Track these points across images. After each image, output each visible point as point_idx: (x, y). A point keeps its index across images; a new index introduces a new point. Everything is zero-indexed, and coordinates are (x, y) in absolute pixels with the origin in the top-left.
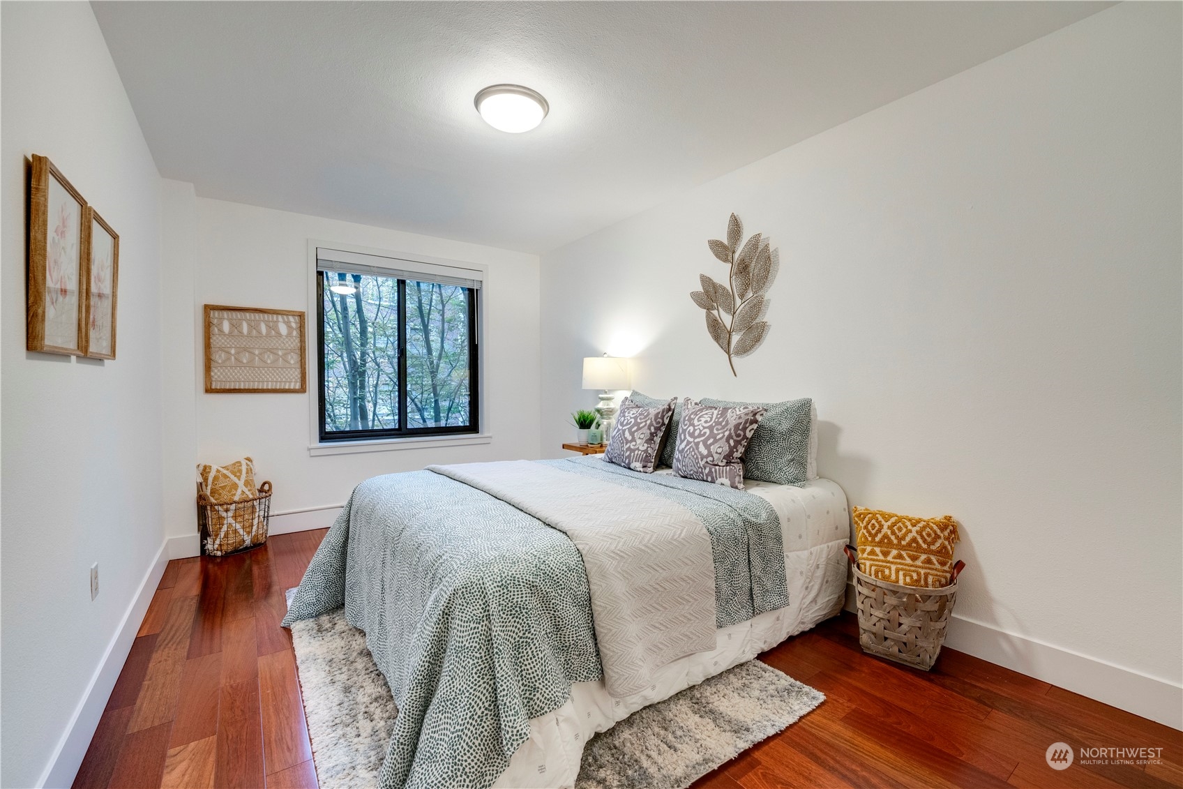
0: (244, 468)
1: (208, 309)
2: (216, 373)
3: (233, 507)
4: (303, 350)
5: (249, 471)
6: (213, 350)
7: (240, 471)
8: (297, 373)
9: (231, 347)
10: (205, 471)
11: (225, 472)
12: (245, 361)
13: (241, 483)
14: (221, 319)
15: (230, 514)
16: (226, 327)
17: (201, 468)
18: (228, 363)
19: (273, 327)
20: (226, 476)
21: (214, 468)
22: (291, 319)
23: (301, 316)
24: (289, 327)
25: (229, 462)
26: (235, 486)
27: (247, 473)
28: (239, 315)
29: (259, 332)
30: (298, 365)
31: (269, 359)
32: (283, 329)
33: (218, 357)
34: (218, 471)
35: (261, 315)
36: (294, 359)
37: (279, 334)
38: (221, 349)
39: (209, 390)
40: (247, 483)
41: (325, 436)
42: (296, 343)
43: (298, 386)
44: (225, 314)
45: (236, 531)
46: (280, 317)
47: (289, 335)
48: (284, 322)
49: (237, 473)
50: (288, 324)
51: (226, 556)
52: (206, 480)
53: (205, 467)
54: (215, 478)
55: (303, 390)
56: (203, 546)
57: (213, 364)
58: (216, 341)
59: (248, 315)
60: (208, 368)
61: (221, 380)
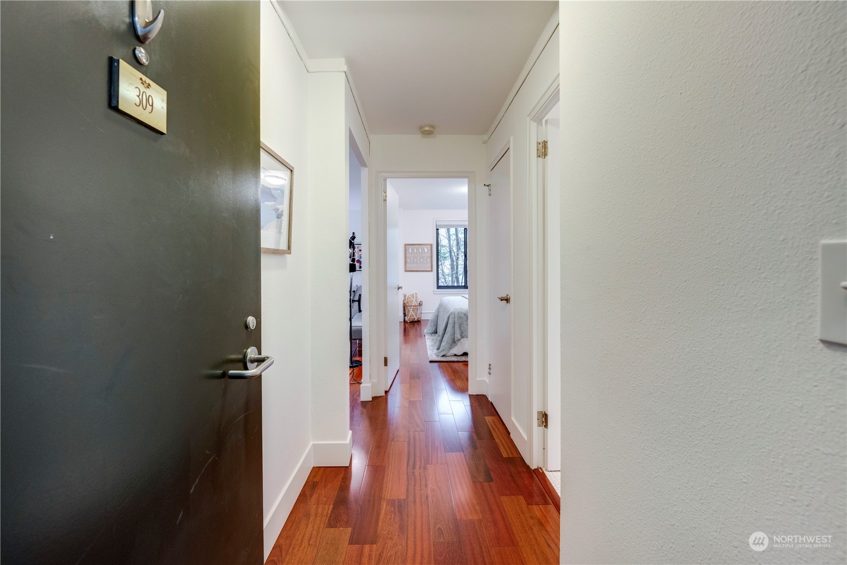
1: (406, 245)
2: (407, 265)
3: (412, 307)
4: (431, 257)
5: (416, 297)
6: (407, 258)
8: (430, 265)
9: (411, 257)
10: (405, 296)
12: (415, 261)
13: (414, 301)
14: (409, 248)
15: (412, 309)
16: (410, 251)
18: (411, 262)
19: (423, 250)
20: (410, 298)
21: (407, 295)
22: (428, 246)
23: (431, 245)
24: (428, 249)
25: (411, 294)
26: (413, 301)
28: (414, 246)
29: (419, 252)
30: (431, 262)
31: (422, 260)
32: (426, 250)
33: (408, 260)
35: (420, 246)
36: (429, 260)
37: (425, 252)
38: (409, 258)
39: (406, 271)
40: (416, 301)
41: (439, 287)
42: (429, 255)
43: (430, 270)
44: (410, 246)
45: (413, 315)
46: (425, 246)
47: (428, 252)
49: (413, 297)
50: (427, 248)
51: (411, 322)
52: (405, 299)
54: (408, 298)
55: (431, 271)
56: (404, 319)
58: (408, 255)
59: (416, 246)
60: (406, 264)
61: (409, 267)
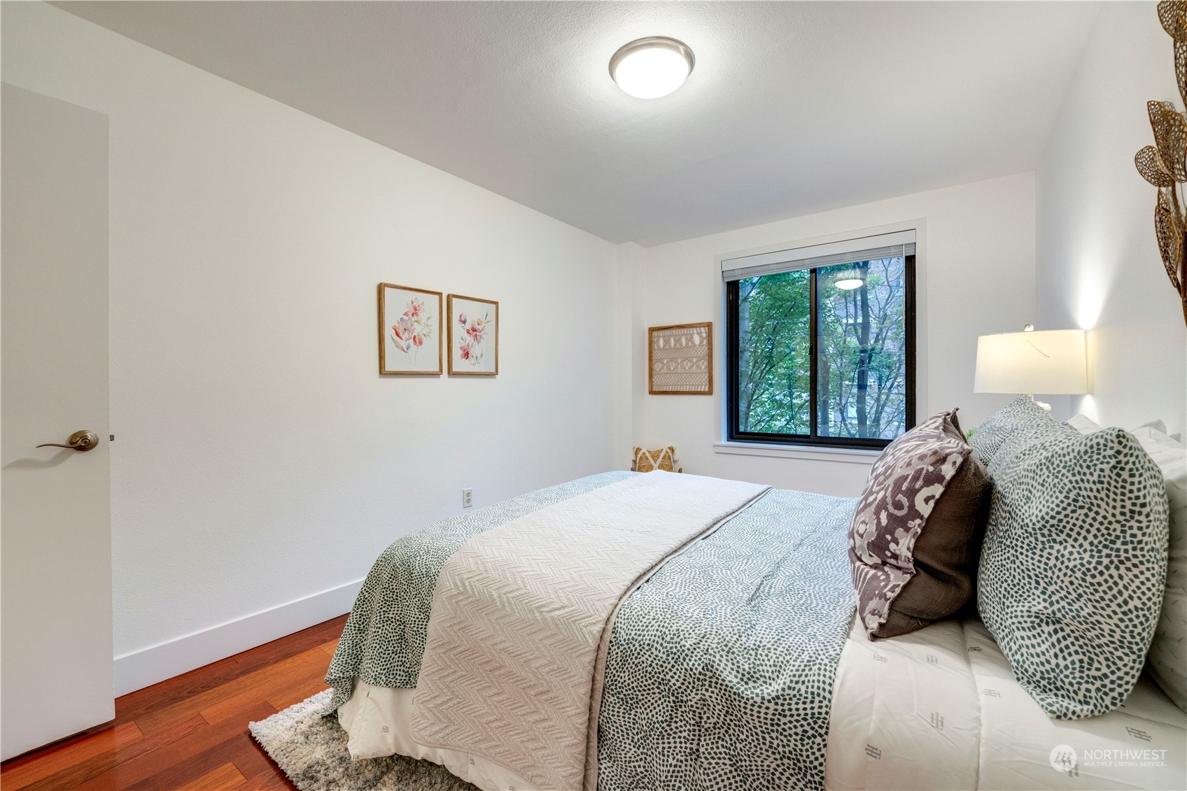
0: (662, 455)
1: (652, 330)
2: (656, 379)
4: (710, 356)
6: (654, 361)
7: (658, 456)
8: (706, 377)
9: (664, 359)
11: (648, 455)
12: (672, 369)
14: (659, 337)
16: (661, 343)
17: (635, 449)
18: (662, 371)
19: (690, 339)
20: (647, 458)
21: (644, 450)
22: (703, 330)
23: (709, 326)
24: (701, 337)
25: (653, 449)
27: (663, 458)
28: (668, 332)
29: (681, 344)
30: (707, 370)
31: (687, 366)
32: (697, 340)
33: (657, 366)
34: (644, 453)
35: (682, 330)
36: (703, 365)
37: (694, 345)
38: (658, 360)
39: (652, 392)
42: (705, 350)
43: (706, 389)
44: (661, 333)
46: (695, 329)
47: (701, 342)
48: (698, 334)
50: (700, 334)
52: (636, 457)
53: (637, 449)
54: (641, 458)
55: (710, 393)
57: (654, 373)
58: (656, 355)
59: (674, 332)
60: (651, 376)
61: (659, 385)
